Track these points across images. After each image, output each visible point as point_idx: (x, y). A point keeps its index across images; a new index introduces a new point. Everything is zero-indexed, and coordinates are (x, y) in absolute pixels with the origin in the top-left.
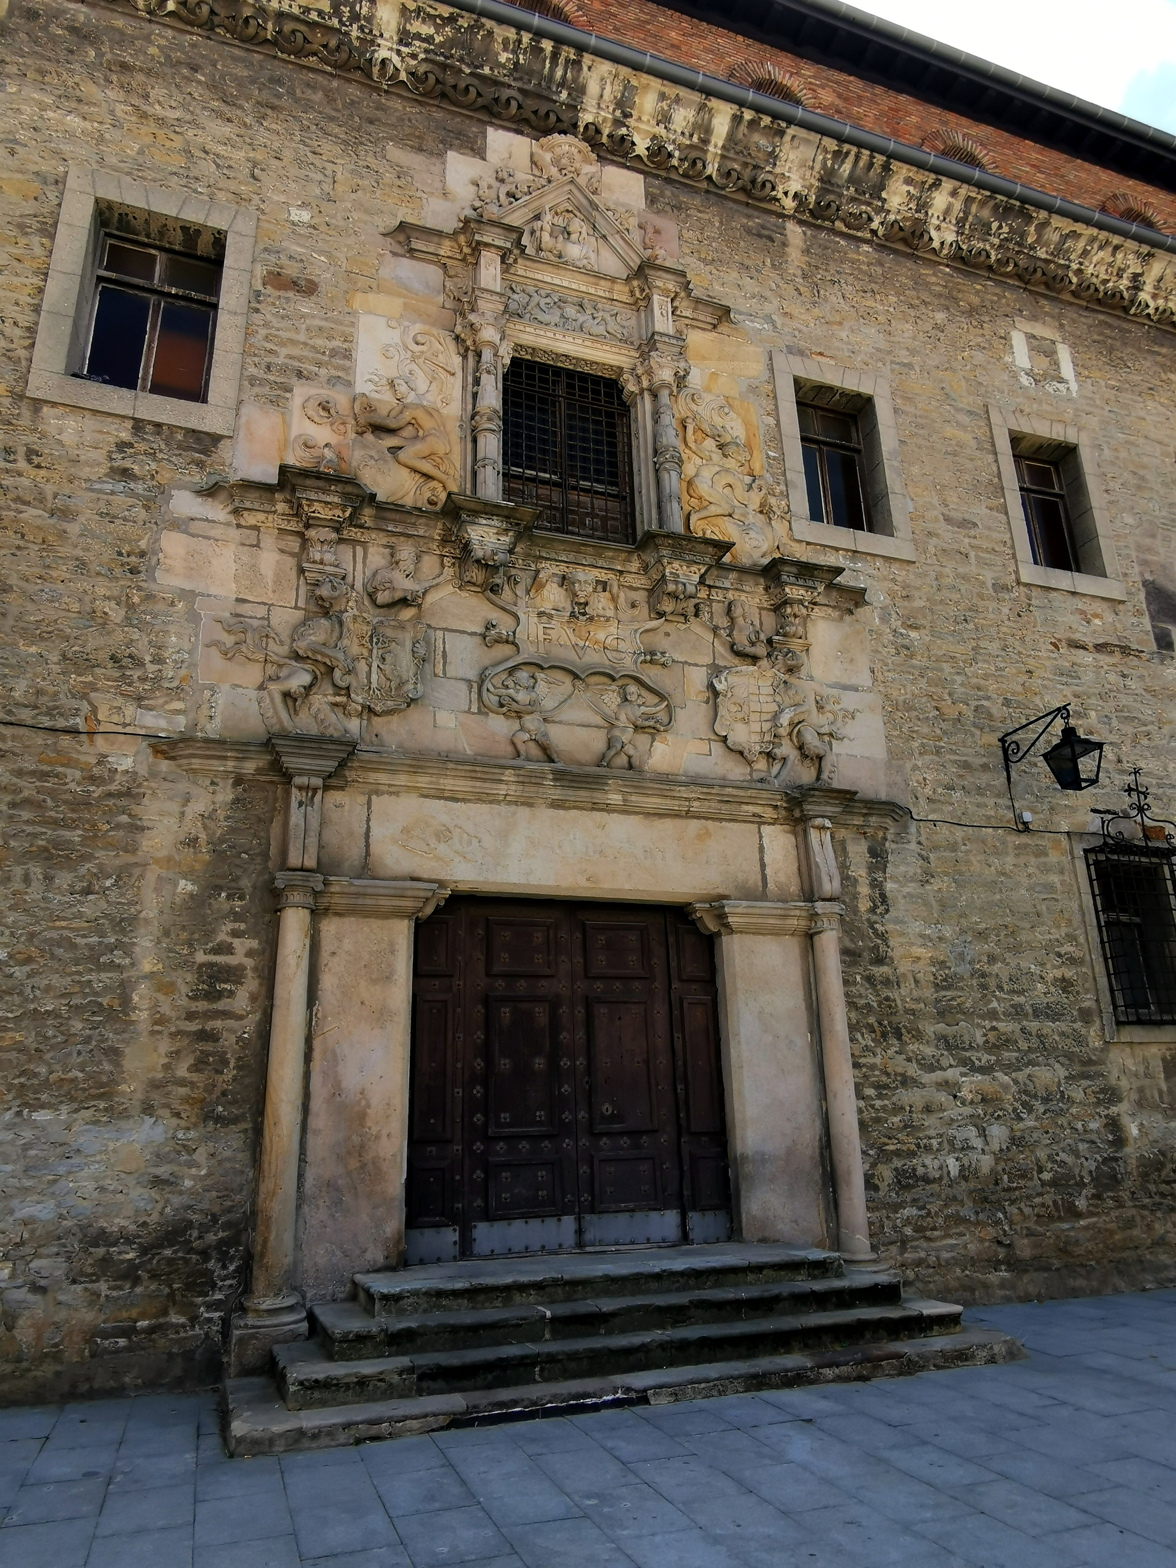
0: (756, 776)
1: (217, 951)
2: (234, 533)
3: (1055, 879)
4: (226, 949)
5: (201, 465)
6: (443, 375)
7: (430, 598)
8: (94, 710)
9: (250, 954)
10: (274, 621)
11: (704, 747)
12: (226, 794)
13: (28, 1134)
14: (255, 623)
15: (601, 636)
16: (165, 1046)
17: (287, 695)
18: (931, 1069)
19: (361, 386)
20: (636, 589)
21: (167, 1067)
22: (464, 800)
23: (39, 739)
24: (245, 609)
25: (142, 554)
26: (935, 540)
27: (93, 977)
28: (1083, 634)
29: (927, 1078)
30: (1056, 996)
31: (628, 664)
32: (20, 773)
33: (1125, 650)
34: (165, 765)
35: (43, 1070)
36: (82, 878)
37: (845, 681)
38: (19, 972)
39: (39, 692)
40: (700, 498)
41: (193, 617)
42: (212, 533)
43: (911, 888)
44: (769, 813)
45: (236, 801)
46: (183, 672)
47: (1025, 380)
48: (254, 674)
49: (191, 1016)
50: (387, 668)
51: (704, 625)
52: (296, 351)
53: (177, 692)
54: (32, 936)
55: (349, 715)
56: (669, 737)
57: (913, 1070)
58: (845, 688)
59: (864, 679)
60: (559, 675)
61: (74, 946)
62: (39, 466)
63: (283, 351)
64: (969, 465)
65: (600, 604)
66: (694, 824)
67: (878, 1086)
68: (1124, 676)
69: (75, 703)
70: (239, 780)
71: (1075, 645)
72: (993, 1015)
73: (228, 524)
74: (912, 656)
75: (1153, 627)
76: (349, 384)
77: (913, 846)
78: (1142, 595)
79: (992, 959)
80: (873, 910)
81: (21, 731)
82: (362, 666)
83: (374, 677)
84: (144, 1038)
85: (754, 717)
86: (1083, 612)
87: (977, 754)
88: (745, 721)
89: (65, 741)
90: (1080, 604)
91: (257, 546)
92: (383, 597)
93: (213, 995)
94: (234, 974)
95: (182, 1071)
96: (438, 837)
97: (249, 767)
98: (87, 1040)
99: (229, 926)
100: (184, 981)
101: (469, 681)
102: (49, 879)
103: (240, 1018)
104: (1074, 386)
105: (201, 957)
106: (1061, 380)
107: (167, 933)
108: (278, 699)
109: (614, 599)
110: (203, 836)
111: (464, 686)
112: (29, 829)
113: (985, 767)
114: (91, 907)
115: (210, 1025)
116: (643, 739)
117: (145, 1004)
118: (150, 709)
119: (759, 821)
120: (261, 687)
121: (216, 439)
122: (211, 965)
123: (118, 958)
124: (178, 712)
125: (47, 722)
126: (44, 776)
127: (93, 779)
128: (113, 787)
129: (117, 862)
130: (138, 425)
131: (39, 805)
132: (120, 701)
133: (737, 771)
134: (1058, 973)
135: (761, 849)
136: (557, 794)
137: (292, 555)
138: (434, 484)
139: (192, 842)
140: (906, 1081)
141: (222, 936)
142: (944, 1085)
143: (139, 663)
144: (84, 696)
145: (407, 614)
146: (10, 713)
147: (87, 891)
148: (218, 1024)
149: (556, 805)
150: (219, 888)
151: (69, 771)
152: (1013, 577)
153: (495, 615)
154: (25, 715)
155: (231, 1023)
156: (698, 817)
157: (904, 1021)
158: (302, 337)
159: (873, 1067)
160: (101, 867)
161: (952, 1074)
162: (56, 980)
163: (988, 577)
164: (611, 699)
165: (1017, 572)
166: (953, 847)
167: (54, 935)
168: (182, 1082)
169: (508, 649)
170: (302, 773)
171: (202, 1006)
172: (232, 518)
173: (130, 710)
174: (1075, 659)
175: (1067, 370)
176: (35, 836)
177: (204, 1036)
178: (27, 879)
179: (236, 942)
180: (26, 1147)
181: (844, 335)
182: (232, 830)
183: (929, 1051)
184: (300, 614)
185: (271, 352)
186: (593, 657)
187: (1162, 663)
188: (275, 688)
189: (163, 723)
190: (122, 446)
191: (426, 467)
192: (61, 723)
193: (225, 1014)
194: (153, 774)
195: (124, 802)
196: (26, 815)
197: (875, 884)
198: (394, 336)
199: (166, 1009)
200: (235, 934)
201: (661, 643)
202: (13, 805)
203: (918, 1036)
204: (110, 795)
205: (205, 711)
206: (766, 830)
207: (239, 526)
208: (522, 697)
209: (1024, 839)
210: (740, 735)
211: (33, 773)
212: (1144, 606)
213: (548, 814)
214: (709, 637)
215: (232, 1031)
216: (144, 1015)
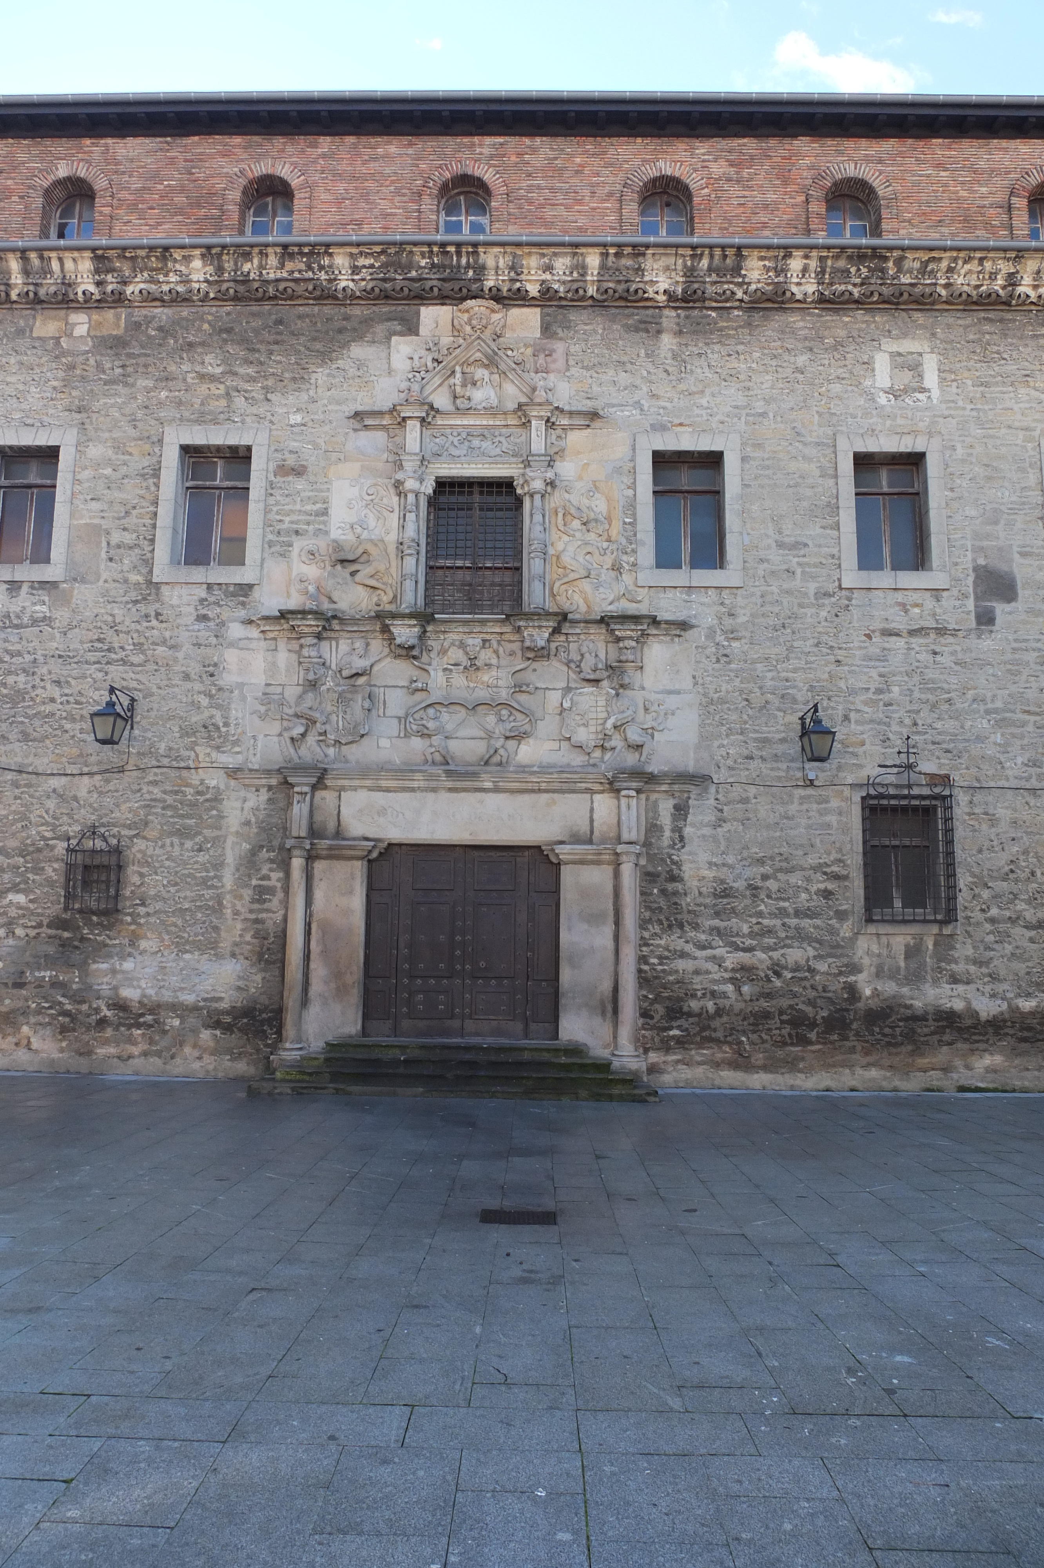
0: (592, 761)
1: (262, 879)
2: (263, 644)
3: (833, 819)
4: (268, 878)
5: (243, 604)
6: (386, 513)
7: (376, 668)
8: (197, 756)
9: (278, 880)
10: (286, 694)
11: (555, 745)
12: (264, 795)
13: (182, 964)
14: (276, 697)
15: (485, 678)
16: (239, 926)
17: (292, 739)
18: (704, 948)
19: (335, 534)
20: (514, 641)
21: (241, 936)
22: (395, 791)
23: (173, 773)
24: (271, 689)
25: (215, 665)
26: (766, 565)
27: (205, 892)
28: (900, 623)
29: (699, 953)
30: (819, 902)
31: (504, 695)
32: (165, 792)
33: (941, 631)
34: (233, 783)
35: (186, 935)
36: (197, 844)
37: (670, 687)
38: (172, 889)
39: (170, 749)
40: (565, 568)
41: (243, 699)
42: (251, 646)
43: (707, 831)
44: (597, 787)
45: (269, 800)
46: (239, 730)
47: (882, 399)
48: (276, 727)
49: (251, 911)
50: (348, 717)
51: (560, 661)
52: (295, 517)
53: (236, 743)
54: (176, 873)
55: (328, 746)
56: (531, 741)
57: (689, 948)
58: (670, 692)
59: (688, 684)
60: (458, 708)
61: (196, 878)
62: (162, 622)
63: (287, 519)
64: (809, 492)
65: (486, 656)
66: (545, 796)
67: (660, 958)
68: (935, 653)
69: (188, 753)
70: (270, 788)
71: (889, 633)
72: (760, 914)
73: (259, 639)
74: (729, 663)
75: (976, 606)
76: (327, 533)
77: (712, 802)
78: (970, 580)
79: (765, 877)
80: (671, 847)
81: (165, 770)
82: (334, 718)
83: (341, 723)
84: (230, 922)
85: (591, 722)
86: (903, 605)
87: (778, 732)
88: (586, 725)
89: (185, 773)
90: (900, 597)
91: (276, 650)
92: (345, 673)
93: (262, 901)
94: (271, 891)
95: (248, 938)
96: (379, 814)
97: (274, 782)
98: (204, 922)
99: (268, 866)
100: (247, 893)
101: (399, 718)
102: (182, 844)
103: (274, 912)
104: (935, 393)
105: (254, 882)
106: (923, 390)
107: (238, 870)
108: (288, 741)
109: (496, 652)
110: (253, 820)
111: (396, 721)
112: (171, 820)
113: (783, 740)
114: (202, 858)
115: (260, 916)
116: (512, 744)
117: (229, 905)
118: (224, 752)
119: (592, 792)
120: (280, 735)
121: (251, 586)
122: (260, 886)
123: (215, 882)
124: (238, 753)
125: (175, 764)
126: (176, 793)
127: (199, 793)
128: (208, 796)
129: (213, 835)
130: (209, 587)
131: (175, 808)
132: (208, 750)
133: (578, 759)
134: (822, 886)
135: (592, 810)
136: (450, 784)
137: (295, 652)
138: (379, 592)
139: (248, 823)
140: (683, 955)
141: (264, 871)
142: (713, 958)
143: (218, 728)
144: (193, 749)
145: (361, 680)
146: (158, 761)
147: (200, 850)
148: (264, 915)
149: (451, 790)
150: (262, 847)
151: (187, 789)
152: (837, 584)
153: (416, 673)
154: (165, 761)
155: (270, 915)
156: (547, 791)
157: (685, 917)
158: (298, 507)
159: (659, 946)
160: (205, 837)
161: (718, 952)
162: (188, 893)
163: (812, 587)
164: (491, 720)
165: (839, 580)
166: (745, 801)
167: (186, 872)
168: (248, 943)
169: (423, 695)
170: (299, 785)
171: (256, 906)
172: (261, 635)
173: (214, 754)
174: (887, 645)
175: (931, 379)
176: (175, 823)
177: (256, 921)
178: (172, 845)
179: (272, 874)
180: (181, 970)
181: (704, 402)
182: (269, 816)
183: (703, 937)
184: (300, 688)
185: (280, 521)
186: (482, 694)
187: (979, 637)
188: (286, 735)
189: (231, 760)
190: (202, 601)
191: (373, 583)
192: (182, 764)
193: (268, 911)
194: (227, 787)
195: (214, 804)
196: (169, 813)
197: (678, 830)
198: (354, 492)
199: (239, 908)
200: (271, 870)
201: (529, 676)
202: (163, 808)
203: (696, 927)
204: (207, 800)
205: (251, 751)
206: (597, 797)
207: (265, 639)
208: (431, 725)
209: (810, 791)
210: (583, 735)
211: (171, 792)
212: (971, 590)
213: (444, 796)
214: (565, 668)
215: (271, 919)
216: (229, 911)
